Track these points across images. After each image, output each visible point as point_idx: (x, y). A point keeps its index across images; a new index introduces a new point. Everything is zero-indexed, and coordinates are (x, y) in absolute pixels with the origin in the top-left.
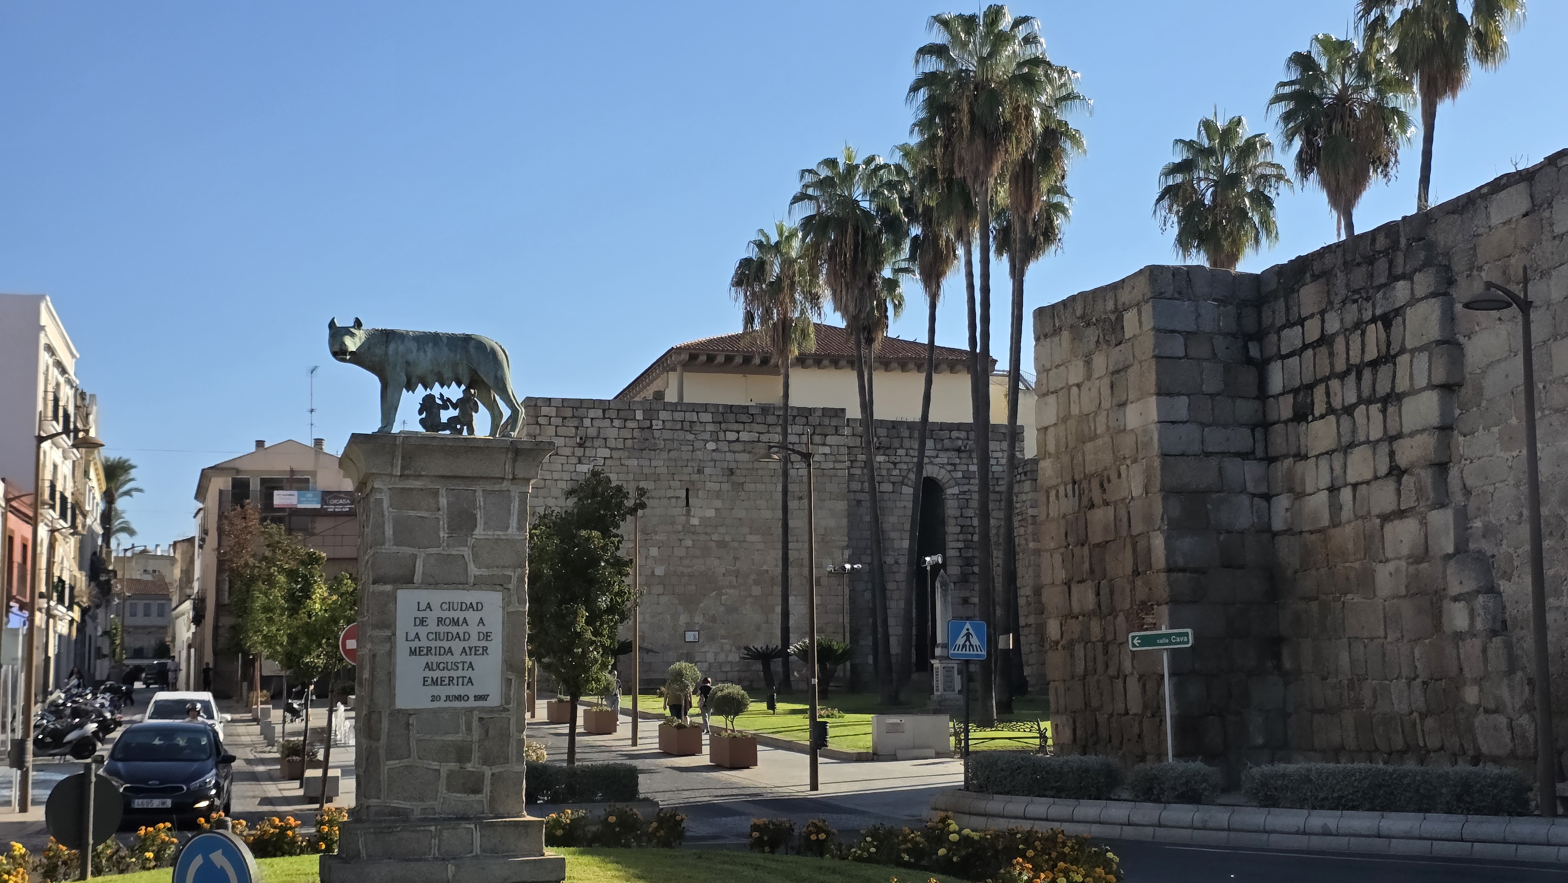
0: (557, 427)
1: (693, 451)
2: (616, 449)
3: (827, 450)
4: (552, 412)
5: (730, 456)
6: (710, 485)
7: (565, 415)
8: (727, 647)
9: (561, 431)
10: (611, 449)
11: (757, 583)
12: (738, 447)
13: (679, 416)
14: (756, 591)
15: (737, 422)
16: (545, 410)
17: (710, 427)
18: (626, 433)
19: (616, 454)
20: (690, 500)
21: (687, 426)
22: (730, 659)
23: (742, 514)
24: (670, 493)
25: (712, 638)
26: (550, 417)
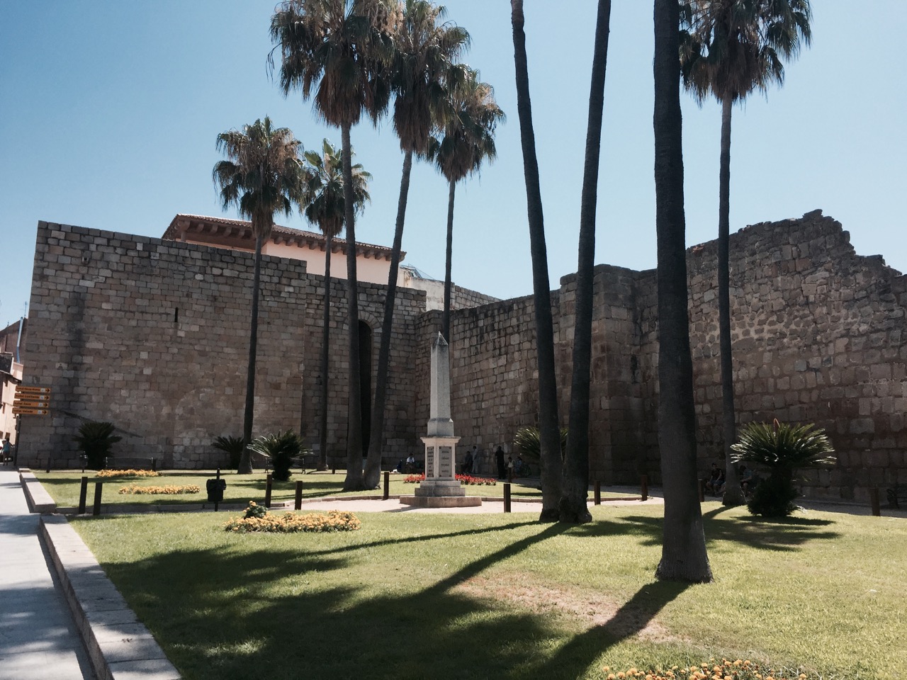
0: (65, 247)
1: (184, 279)
2: (117, 271)
3: (291, 290)
4: (62, 236)
5: (214, 287)
6: (195, 307)
7: (74, 240)
8: (201, 434)
9: (68, 251)
10: (113, 271)
11: (229, 385)
12: (221, 280)
13: (174, 251)
14: (229, 391)
15: (222, 261)
16: (55, 233)
17: (199, 263)
18: (125, 259)
19: (116, 275)
20: (179, 318)
21: (180, 259)
22: (203, 444)
23: (221, 332)
24: (162, 310)
25: (188, 427)
26: (59, 240)
